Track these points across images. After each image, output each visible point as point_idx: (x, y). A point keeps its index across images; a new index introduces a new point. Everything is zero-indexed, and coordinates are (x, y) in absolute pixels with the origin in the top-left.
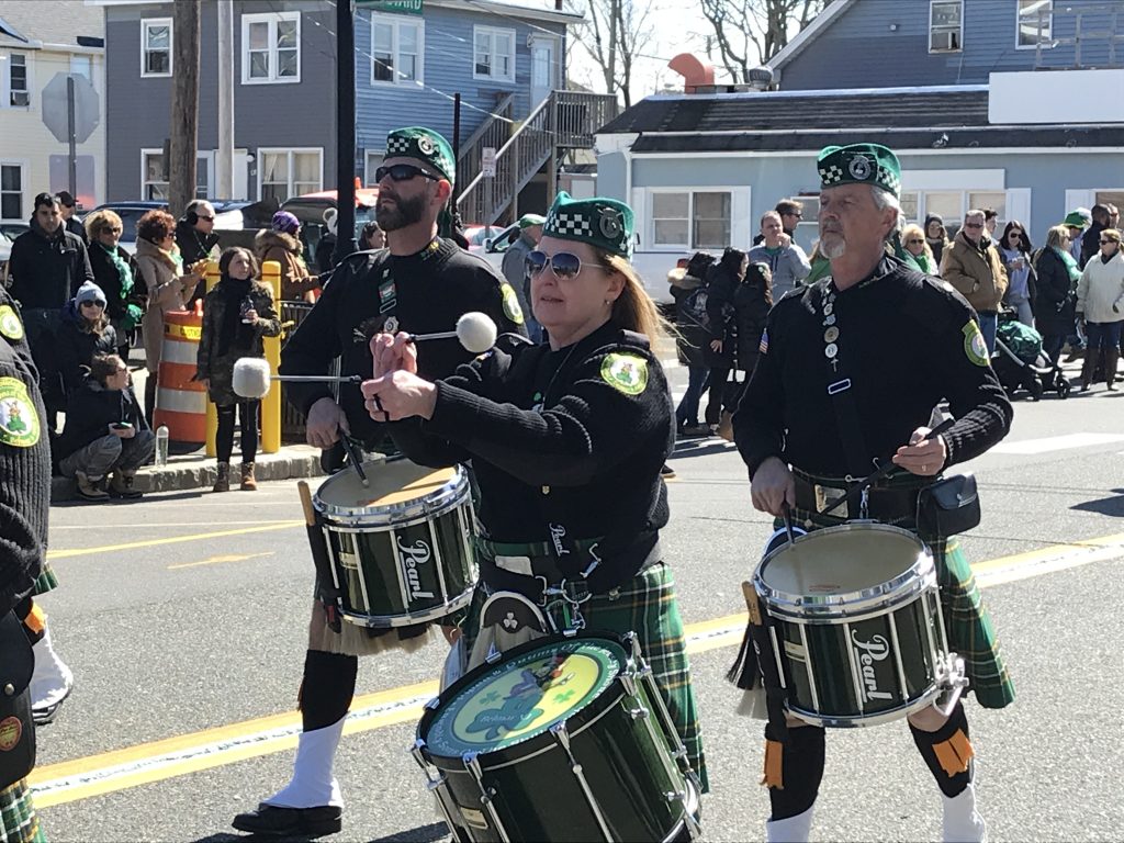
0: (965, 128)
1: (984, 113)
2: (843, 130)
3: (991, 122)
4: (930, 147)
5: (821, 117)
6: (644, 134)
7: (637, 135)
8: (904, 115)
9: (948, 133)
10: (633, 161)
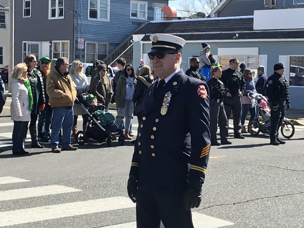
0: (246, 32)
1: (252, 26)
2: (207, 33)
3: (254, 29)
4: (232, 39)
5: (201, 28)
6: (147, 34)
7: (145, 35)
8: (227, 27)
9: (238, 33)
10: (143, 44)
